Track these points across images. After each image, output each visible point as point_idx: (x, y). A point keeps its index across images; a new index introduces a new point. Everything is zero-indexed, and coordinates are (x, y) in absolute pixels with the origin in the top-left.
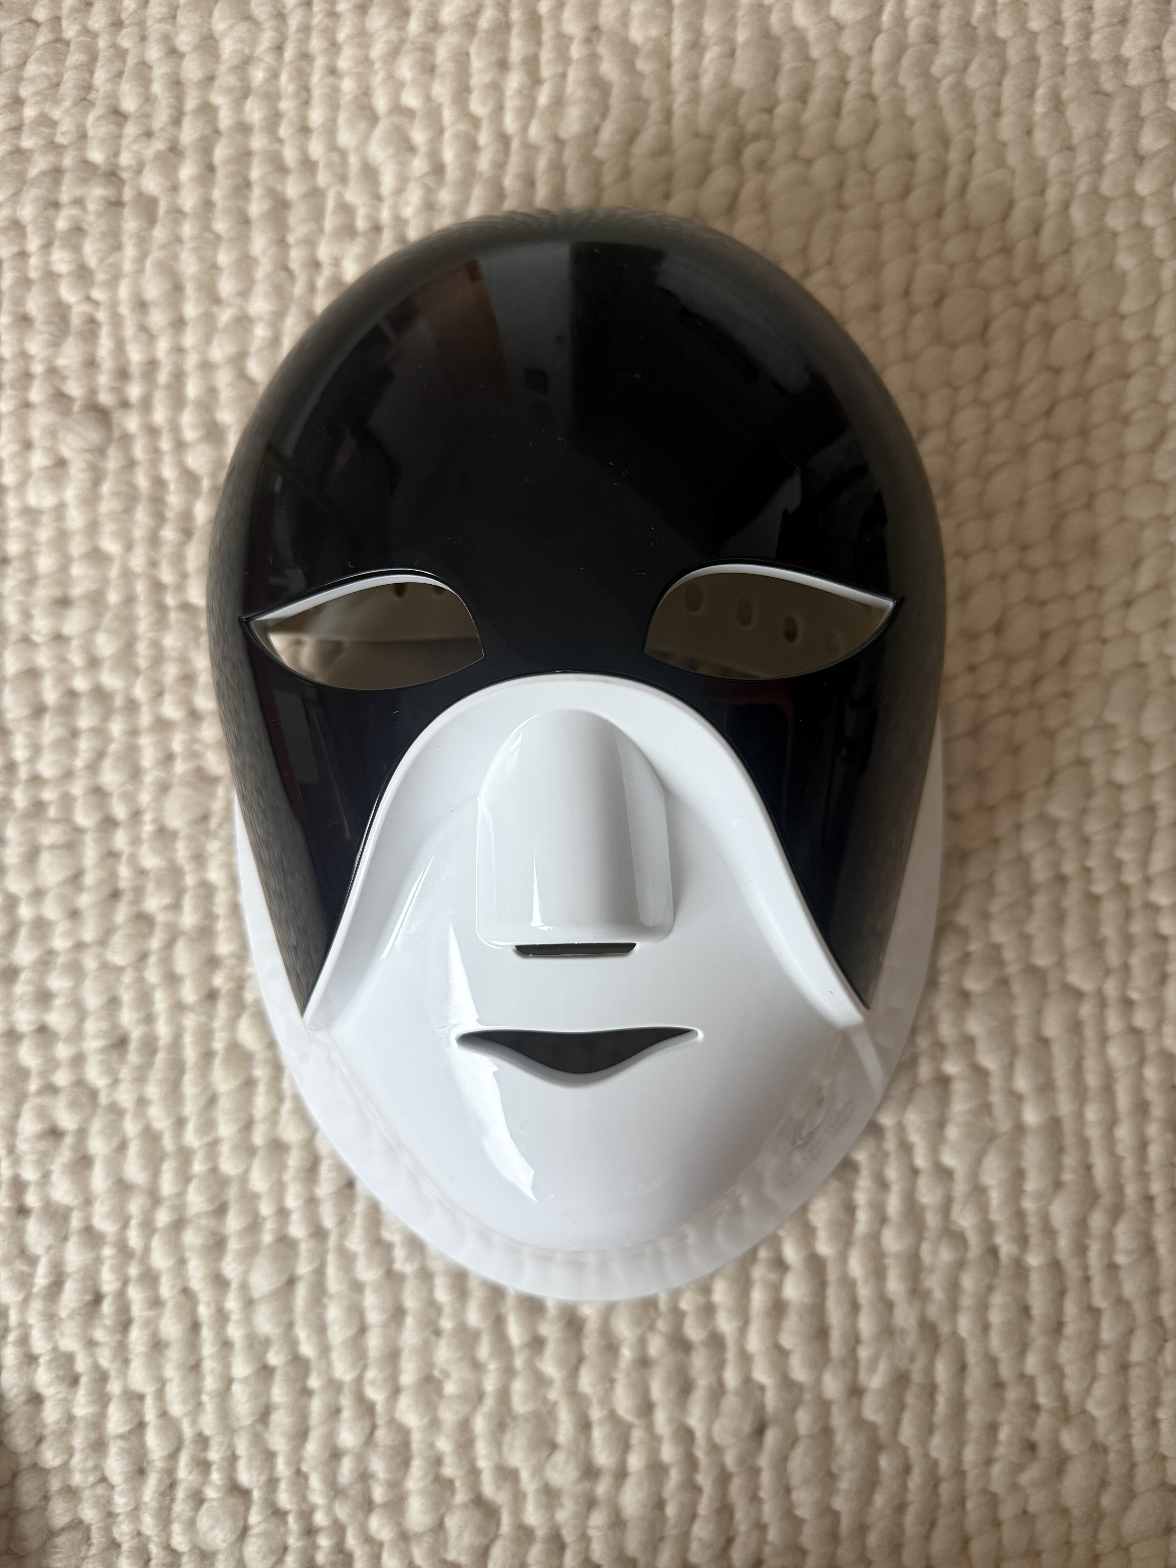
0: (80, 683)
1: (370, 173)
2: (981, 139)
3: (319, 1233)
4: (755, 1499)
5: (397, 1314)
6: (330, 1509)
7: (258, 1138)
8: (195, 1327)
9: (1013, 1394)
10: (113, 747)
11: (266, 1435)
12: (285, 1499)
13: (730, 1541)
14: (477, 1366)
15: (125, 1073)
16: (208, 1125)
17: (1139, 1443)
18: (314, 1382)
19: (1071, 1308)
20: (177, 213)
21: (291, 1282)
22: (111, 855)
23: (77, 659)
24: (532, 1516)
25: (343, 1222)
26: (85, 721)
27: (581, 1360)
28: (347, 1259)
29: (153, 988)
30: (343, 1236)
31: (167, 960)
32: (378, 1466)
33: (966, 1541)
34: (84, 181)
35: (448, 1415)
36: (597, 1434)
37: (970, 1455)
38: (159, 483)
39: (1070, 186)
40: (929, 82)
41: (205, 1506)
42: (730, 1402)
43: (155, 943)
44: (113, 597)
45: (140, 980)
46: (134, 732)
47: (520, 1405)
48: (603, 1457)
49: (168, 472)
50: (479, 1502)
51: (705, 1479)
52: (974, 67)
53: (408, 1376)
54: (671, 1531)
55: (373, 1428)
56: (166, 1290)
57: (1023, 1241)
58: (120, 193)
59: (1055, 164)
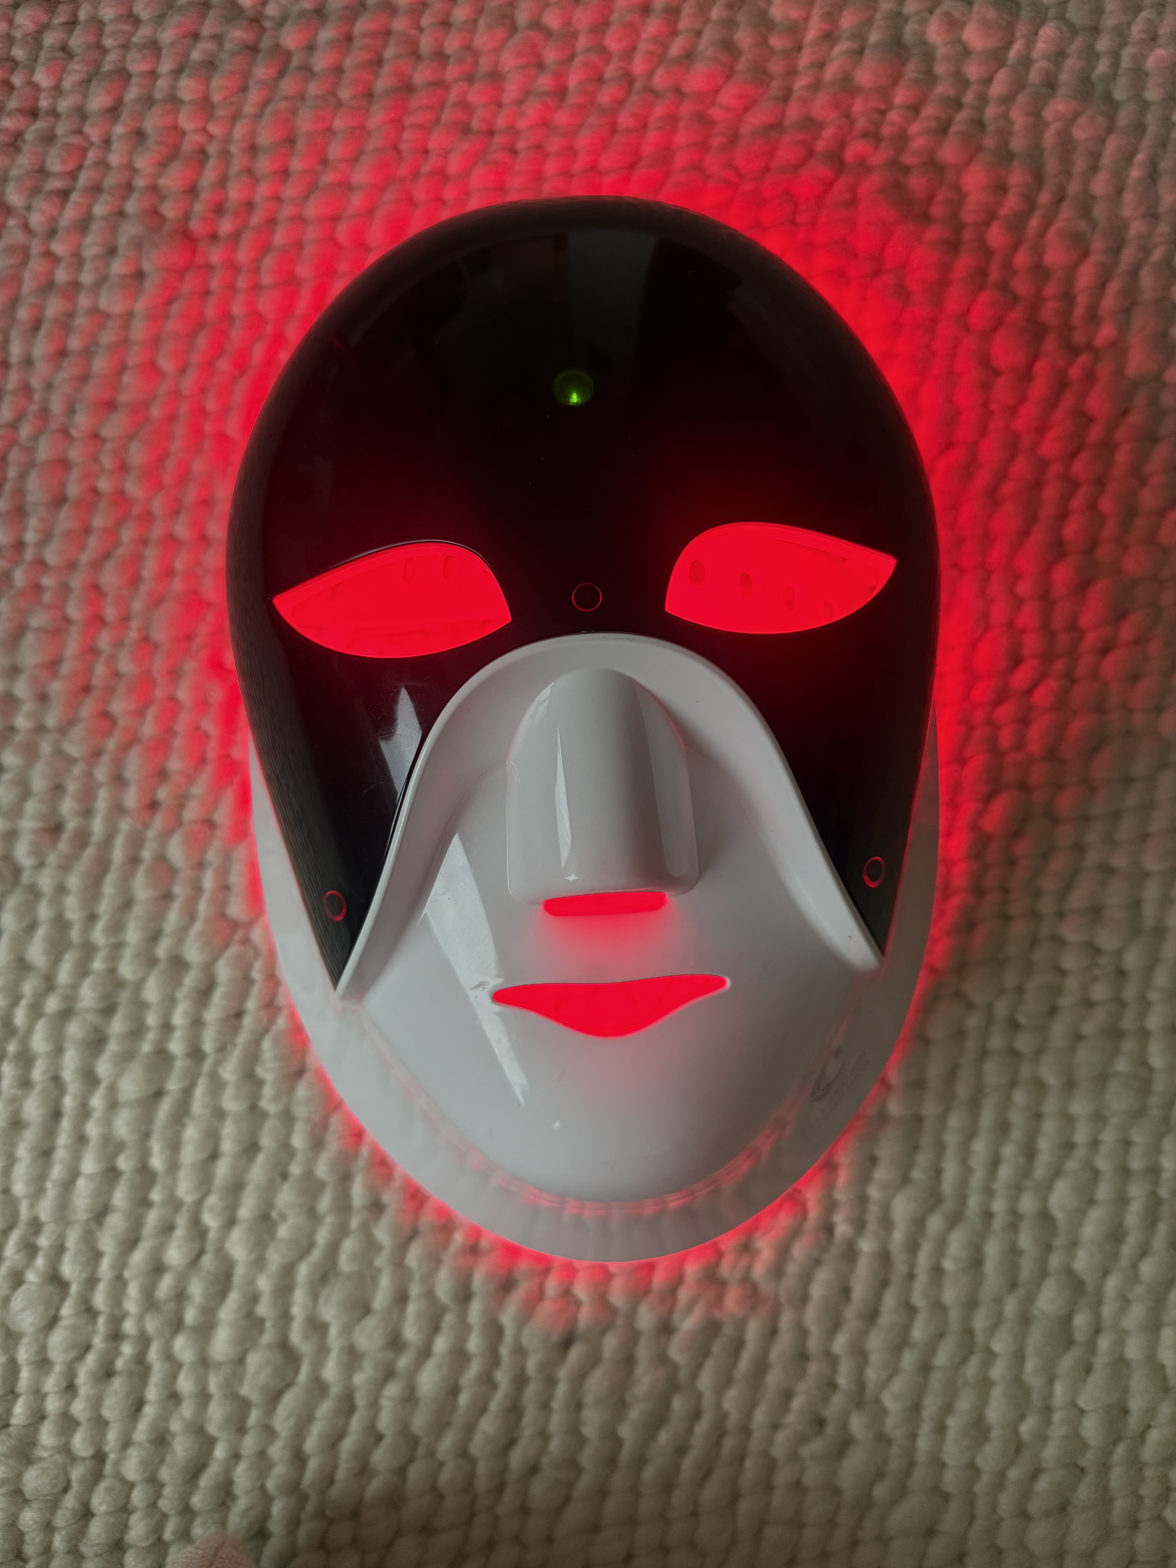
0: (104, 484)
1: (496, 77)
2: (1073, 187)
3: (196, 1054)
4: (545, 1407)
5: (251, 1148)
6: (141, 1319)
7: (162, 950)
8: (56, 1115)
9: (814, 1368)
10: (119, 551)
11: (98, 1234)
12: (100, 1299)
13: (512, 1442)
14: (313, 1215)
15: (52, 859)
16: (117, 927)
17: (923, 1443)
18: (156, 1195)
19: (890, 1300)
20: (307, 71)
21: (158, 1094)
22: (92, 651)
23: (107, 461)
24: (330, 1372)
25: (223, 1049)
26: (99, 521)
27: (413, 1234)
28: (217, 1085)
29: (100, 785)
30: (219, 1062)
31: (118, 763)
32: (196, 1289)
33: (735, 1497)
34: (228, 20)
35: (275, 1258)
36: (412, 1308)
37: (760, 1416)
38: (227, 316)
39: (1146, 250)
40: (1038, 124)
41: (23, 1287)
42: (546, 1308)
43: (112, 744)
44: (156, 412)
45: (89, 775)
46: (143, 541)
47: (345, 1264)
48: (411, 1332)
49: (237, 309)
50: (283, 1345)
51: (502, 1377)
52: (1082, 120)
53: (246, 1211)
54: (459, 1418)
55: (201, 1253)
56: (38, 1074)
57: (860, 1225)
58: (258, 40)
59: (1136, 228)
